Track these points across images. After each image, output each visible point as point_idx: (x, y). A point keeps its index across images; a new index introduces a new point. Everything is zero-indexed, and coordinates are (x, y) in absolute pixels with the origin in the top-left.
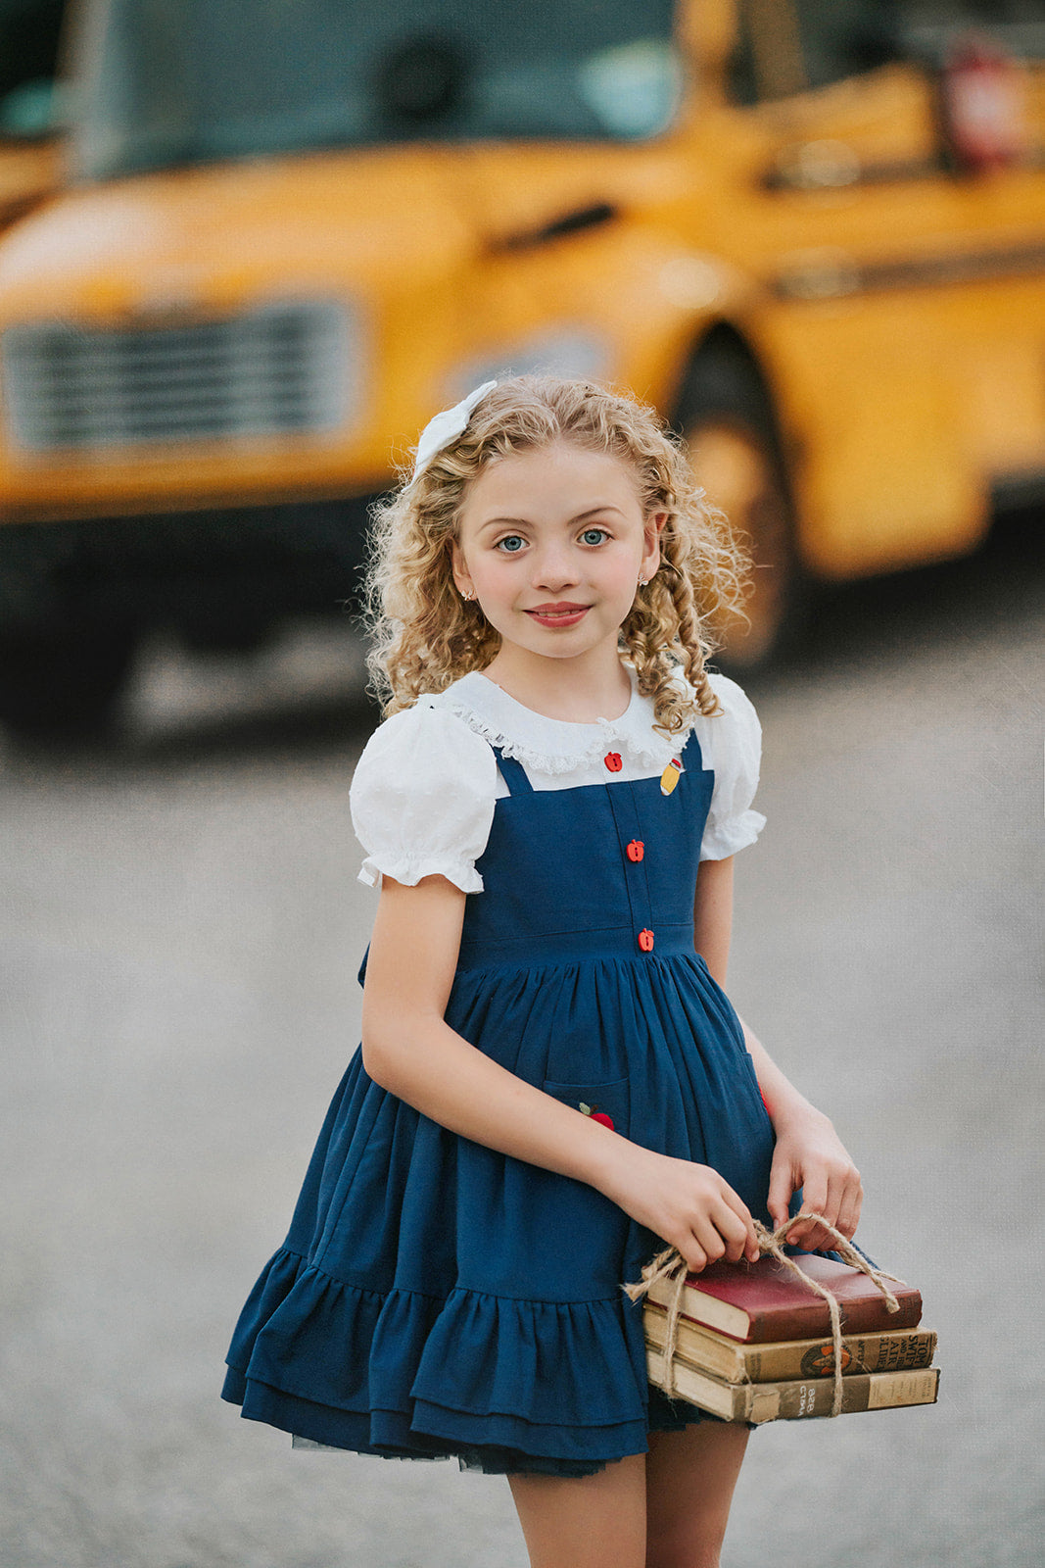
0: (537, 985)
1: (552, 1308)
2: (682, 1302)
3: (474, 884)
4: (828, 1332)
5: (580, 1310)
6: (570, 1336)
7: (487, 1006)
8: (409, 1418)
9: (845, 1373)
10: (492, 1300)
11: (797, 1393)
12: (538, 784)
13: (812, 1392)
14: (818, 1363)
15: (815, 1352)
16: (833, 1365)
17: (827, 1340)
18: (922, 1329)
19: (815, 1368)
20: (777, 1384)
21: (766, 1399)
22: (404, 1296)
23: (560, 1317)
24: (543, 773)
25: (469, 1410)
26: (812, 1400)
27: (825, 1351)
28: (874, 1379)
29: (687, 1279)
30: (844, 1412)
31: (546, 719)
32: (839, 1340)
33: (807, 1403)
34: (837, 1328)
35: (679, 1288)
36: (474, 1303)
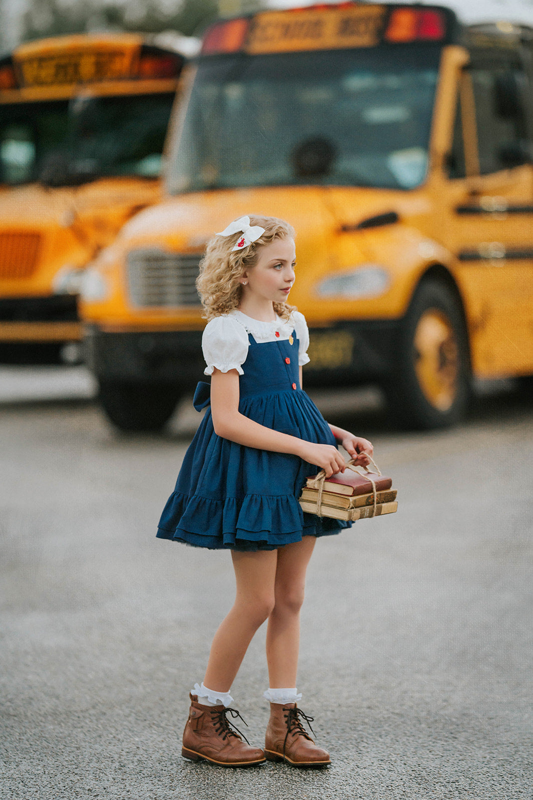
0: (266, 401)
1: (275, 498)
2: (324, 486)
3: (242, 372)
4: (372, 491)
5: (284, 498)
6: (280, 506)
7: (250, 409)
8: (236, 534)
9: (377, 504)
10: (260, 496)
11: (365, 511)
12: (258, 341)
13: (368, 510)
14: (370, 501)
15: (369, 497)
16: (374, 501)
17: (372, 494)
18: (392, 489)
19: (369, 503)
20: (360, 508)
21: (357, 512)
22: (232, 499)
23: (277, 500)
24: (260, 338)
25: (253, 531)
26: (368, 513)
27: (372, 497)
28: (384, 505)
29: (325, 479)
30: (376, 515)
31: (257, 321)
32: (376, 493)
33: (367, 514)
34: (375, 490)
35: (323, 483)
36: (255, 497)
